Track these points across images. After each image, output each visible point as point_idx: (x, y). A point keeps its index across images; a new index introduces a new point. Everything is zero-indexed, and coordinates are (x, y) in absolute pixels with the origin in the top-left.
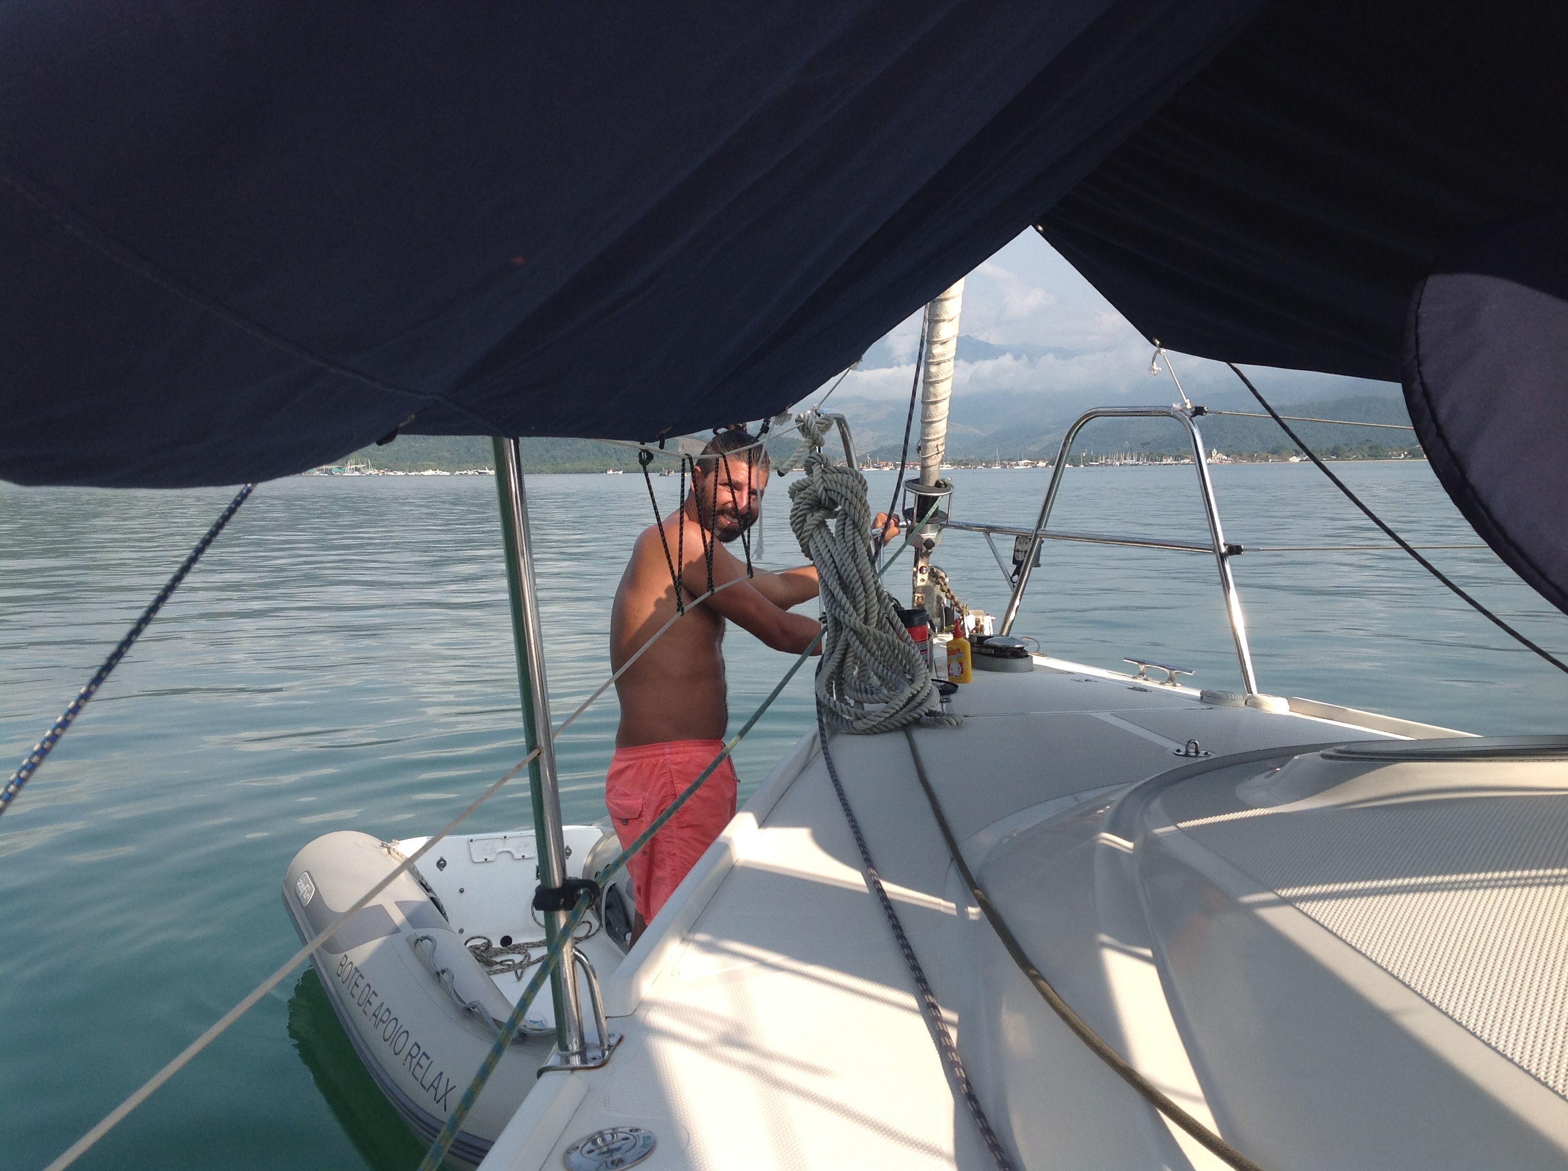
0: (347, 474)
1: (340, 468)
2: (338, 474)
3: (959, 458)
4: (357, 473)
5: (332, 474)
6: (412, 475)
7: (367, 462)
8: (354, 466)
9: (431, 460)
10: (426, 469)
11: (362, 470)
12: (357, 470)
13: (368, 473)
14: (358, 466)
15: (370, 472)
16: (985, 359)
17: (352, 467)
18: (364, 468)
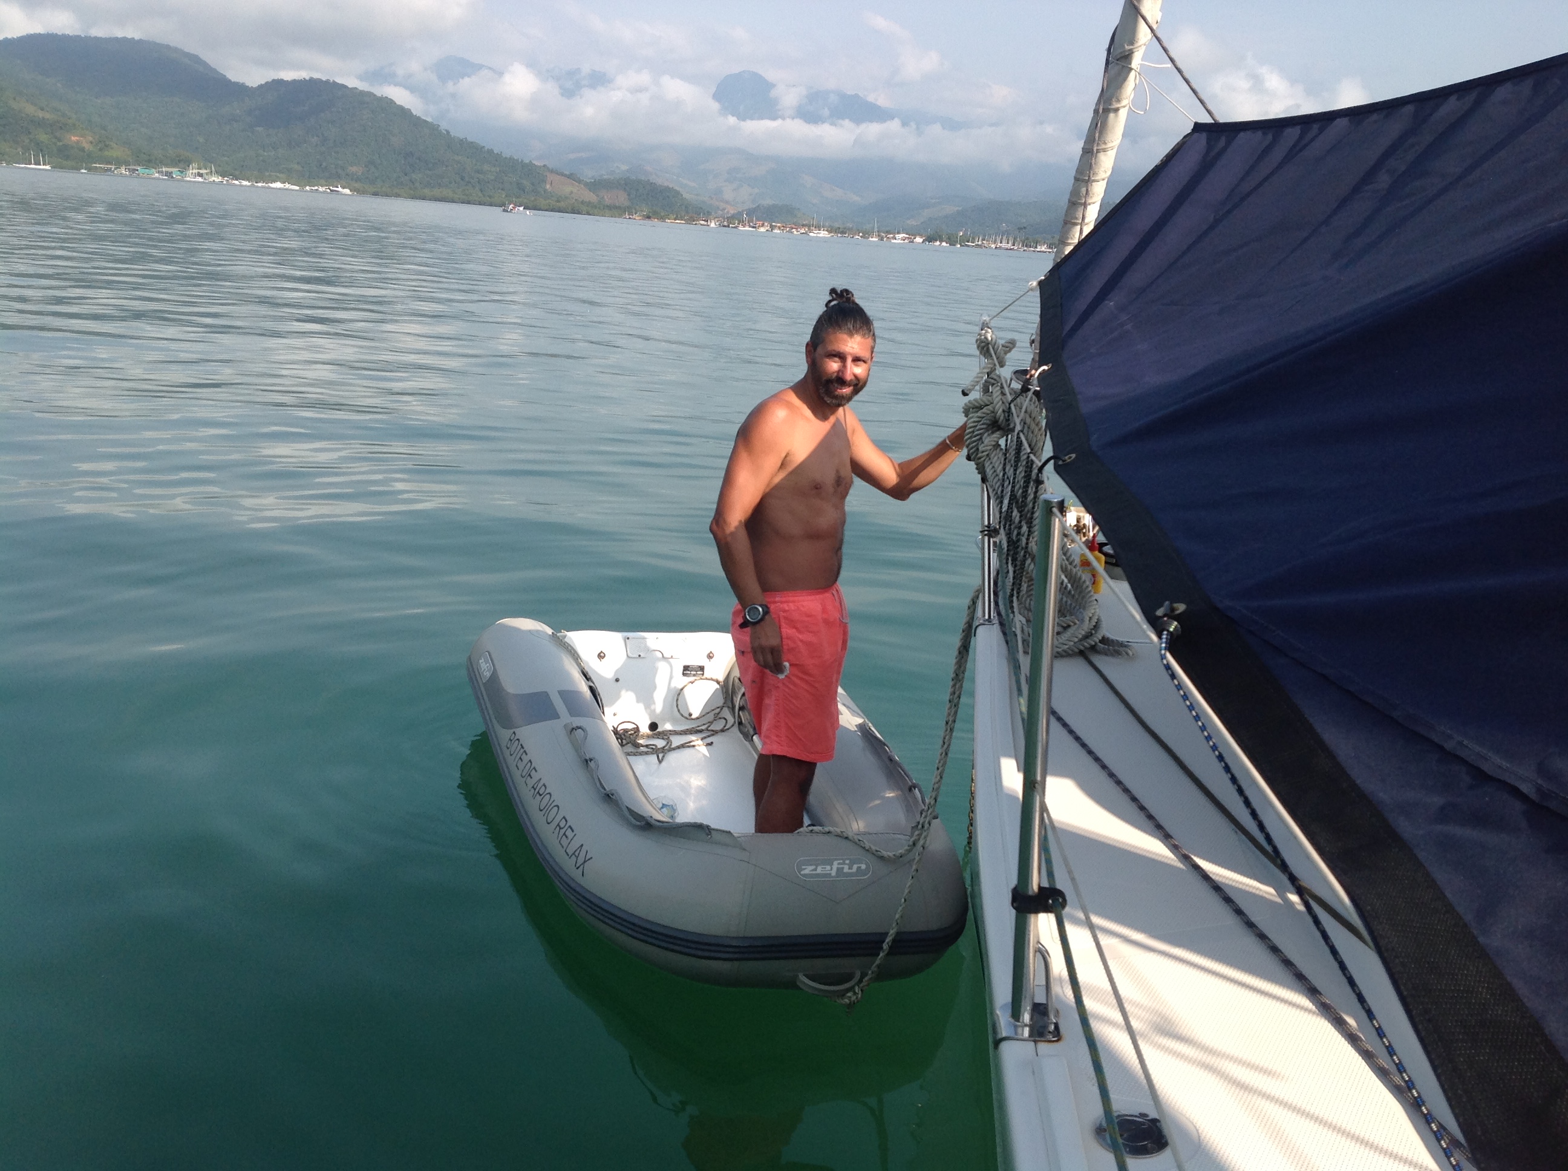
0: (188, 179)
1: (182, 172)
2: (179, 177)
3: (836, 225)
4: (200, 179)
5: (172, 177)
6: (257, 187)
7: (211, 168)
8: (196, 171)
9: (280, 172)
10: (274, 181)
11: (205, 175)
12: (200, 175)
13: (211, 180)
14: (201, 171)
15: (213, 178)
16: (871, 121)
17: (194, 171)
18: (207, 174)
